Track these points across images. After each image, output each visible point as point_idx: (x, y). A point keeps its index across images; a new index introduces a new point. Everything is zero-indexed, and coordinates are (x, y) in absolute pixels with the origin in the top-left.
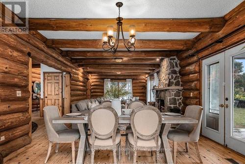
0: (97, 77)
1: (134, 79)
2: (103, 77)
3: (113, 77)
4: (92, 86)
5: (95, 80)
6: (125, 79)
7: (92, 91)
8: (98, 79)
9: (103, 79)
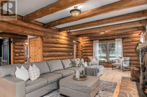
0: (88, 40)
1: (124, 38)
2: (92, 39)
3: (101, 38)
4: (84, 47)
5: (85, 42)
6: (114, 39)
7: (84, 51)
8: (88, 41)
9: (92, 41)
